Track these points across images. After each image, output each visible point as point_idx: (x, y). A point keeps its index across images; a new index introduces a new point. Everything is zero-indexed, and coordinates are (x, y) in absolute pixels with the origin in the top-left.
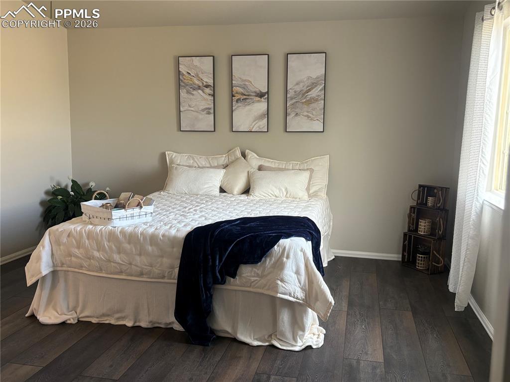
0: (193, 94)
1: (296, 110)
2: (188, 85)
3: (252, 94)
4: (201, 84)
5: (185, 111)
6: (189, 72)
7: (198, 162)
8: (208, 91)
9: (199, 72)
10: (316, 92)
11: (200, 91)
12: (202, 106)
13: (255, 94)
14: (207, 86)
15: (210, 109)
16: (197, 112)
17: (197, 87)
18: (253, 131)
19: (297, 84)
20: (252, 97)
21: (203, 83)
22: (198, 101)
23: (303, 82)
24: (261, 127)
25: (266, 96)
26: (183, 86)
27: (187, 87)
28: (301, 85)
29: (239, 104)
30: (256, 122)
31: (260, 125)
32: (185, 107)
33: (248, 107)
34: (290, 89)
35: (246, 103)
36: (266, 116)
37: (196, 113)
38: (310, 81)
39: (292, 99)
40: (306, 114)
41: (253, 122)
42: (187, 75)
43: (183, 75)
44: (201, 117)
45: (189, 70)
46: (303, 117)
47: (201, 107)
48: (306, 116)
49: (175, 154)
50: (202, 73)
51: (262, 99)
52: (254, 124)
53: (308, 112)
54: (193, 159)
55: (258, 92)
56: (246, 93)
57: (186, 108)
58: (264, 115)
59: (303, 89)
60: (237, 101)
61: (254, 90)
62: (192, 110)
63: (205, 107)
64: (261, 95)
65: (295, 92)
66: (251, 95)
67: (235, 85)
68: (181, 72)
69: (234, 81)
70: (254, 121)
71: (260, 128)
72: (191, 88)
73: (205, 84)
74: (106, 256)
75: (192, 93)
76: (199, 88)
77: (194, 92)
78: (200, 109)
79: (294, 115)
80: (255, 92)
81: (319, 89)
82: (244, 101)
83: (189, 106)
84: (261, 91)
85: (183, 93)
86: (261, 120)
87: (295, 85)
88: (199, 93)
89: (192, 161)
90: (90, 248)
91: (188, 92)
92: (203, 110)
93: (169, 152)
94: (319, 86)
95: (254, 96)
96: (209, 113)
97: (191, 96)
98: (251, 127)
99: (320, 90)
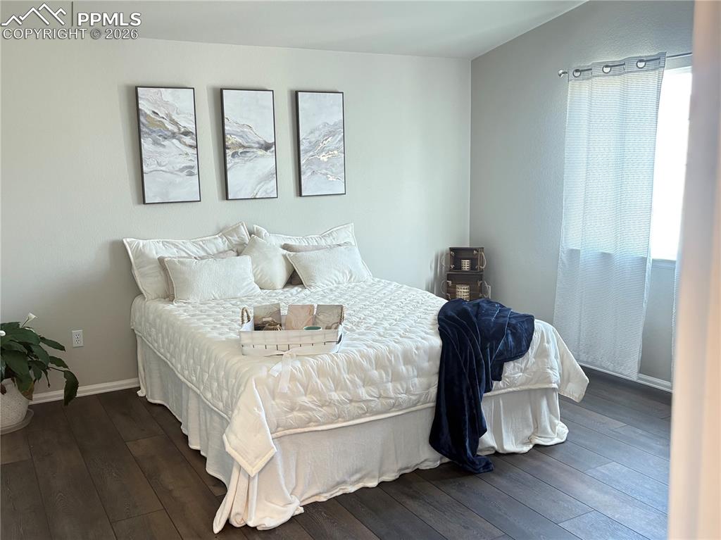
0: (164, 146)
1: (312, 167)
2: (154, 131)
3: (253, 145)
4: (176, 130)
5: (151, 172)
6: (156, 111)
7: (186, 250)
8: (188, 140)
9: (173, 111)
10: (335, 143)
11: (174, 141)
12: (179, 163)
13: (257, 146)
14: (186, 133)
15: (192, 167)
16: (172, 173)
17: (169, 134)
18: (257, 197)
19: (312, 132)
20: (255, 150)
21: (179, 129)
22: (173, 156)
23: (319, 130)
24: (268, 191)
25: (273, 149)
26: (146, 133)
27: (154, 135)
28: (317, 134)
29: (236, 160)
30: (262, 184)
31: (267, 189)
32: (151, 165)
33: (249, 164)
34: (304, 139)
35: (246, 159)
36: (275, 176)
37: (169, 174)
38: (326, 129)
39: (307, 152)
40: (324, 171)
41: (257, 185)
42: (153, 116)
43: (146, 115)
44: (178, 180)
45: (157, 108)
46: (321, 175)
47: (178, 165)
48: (324, 174)
49: (141, 242)
50: (178, 114)
51: (268, 153)
52: (258, 188)
53: (326, 169)
54: (176, 246)
55: (263, 143)
56: (246, 145)
57: (154, 167)
58: (272, 174)
59: (319, 139)
60: (233, 155)
61: (256, 139)
62: (164, 171)
63: (183, 165)
64: (267, 147)
65: (310, 143)
66: (252, 147)
67: (228, 132)
68: (141, 110)
69: (228, 126)
70: (259, 183)
71: (267, 193)
72: (160, 136)
73: (183, 130)
74: (348, 394)
75: (162, 143)
76: (174, 135)
77: (166, 143)
78: (177, 169)
79: (309, 174)
80: (258, 143)
81: (338, 139)
82: (243, 155)
83: (159, 164)
84: (266, 142)
85: (147, 145)
86: (268, 181)
87: (310, 134)
88: (173, 143)
89: (175, 250)
90: (325, 391)
91: (156, 143)
92: (182, 170)
93: (128, 240)
94: (337, 135)
95: (256, 148)
96: (191, 174)
97: (161, 149)
98: (255, 192)
99: (339, 141)
